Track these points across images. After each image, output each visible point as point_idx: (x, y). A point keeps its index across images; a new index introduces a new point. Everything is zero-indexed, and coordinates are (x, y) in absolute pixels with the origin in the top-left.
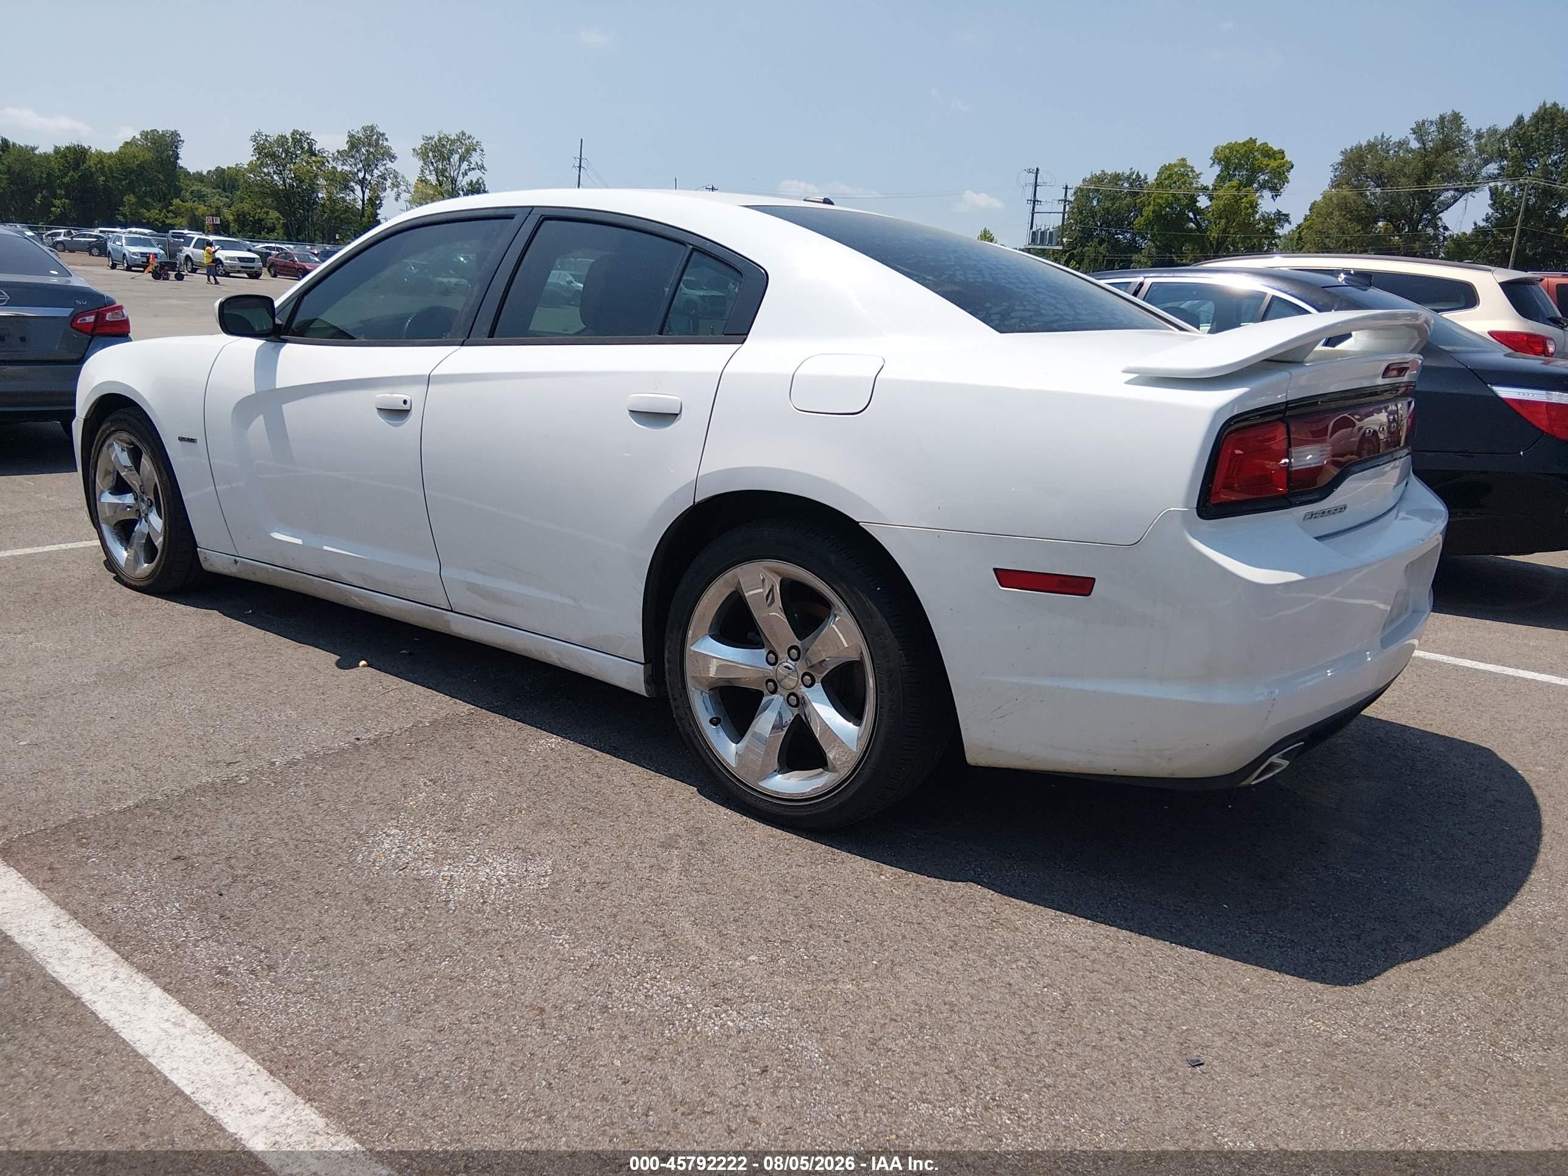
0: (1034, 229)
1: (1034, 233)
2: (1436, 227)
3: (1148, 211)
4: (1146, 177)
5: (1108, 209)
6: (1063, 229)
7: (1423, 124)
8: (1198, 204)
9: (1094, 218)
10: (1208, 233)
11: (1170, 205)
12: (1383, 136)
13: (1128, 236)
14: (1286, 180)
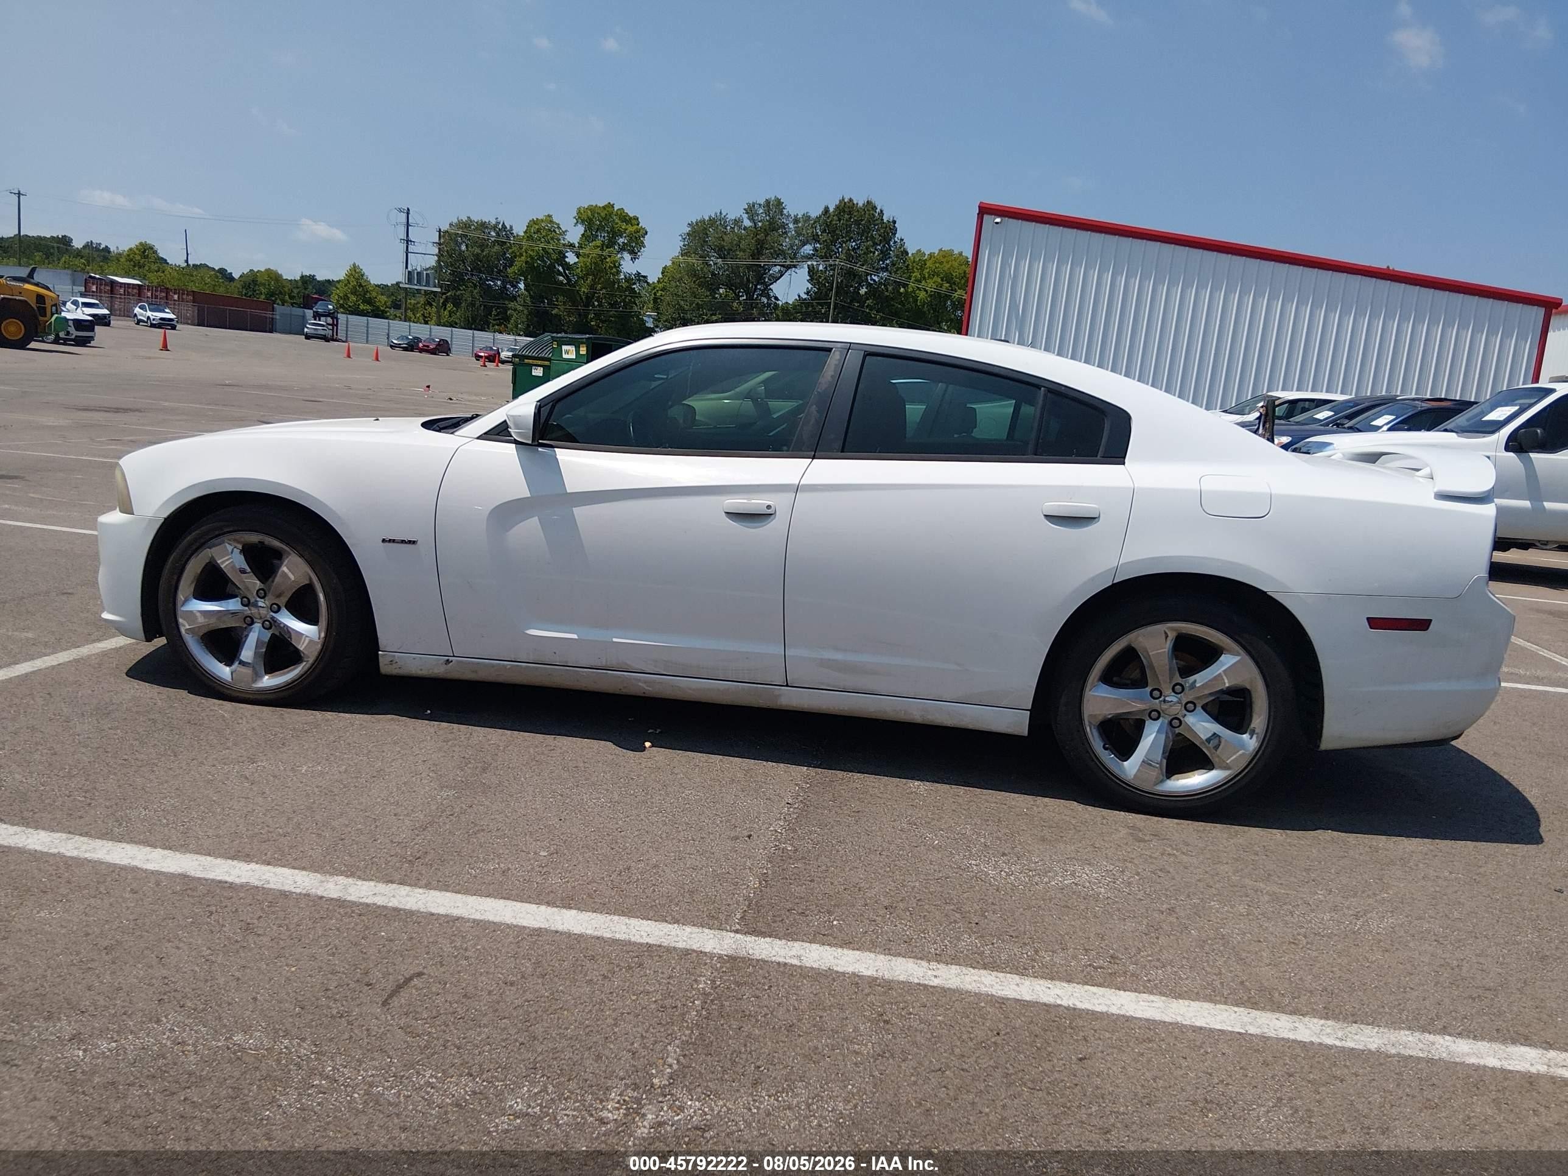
0: (410, 269)
1: (409, 272)
2: (769, 298)
3: (519, 263)
4: (511, 227)
5: (478, 254)
6: (438, 268)
7: (754, 206)
8: (567, 260)
9: (464, 263)
10: (578, 288)
11: (541, 258)
12: (721, 213)
13: (499, 283)
14: (643, 245)
